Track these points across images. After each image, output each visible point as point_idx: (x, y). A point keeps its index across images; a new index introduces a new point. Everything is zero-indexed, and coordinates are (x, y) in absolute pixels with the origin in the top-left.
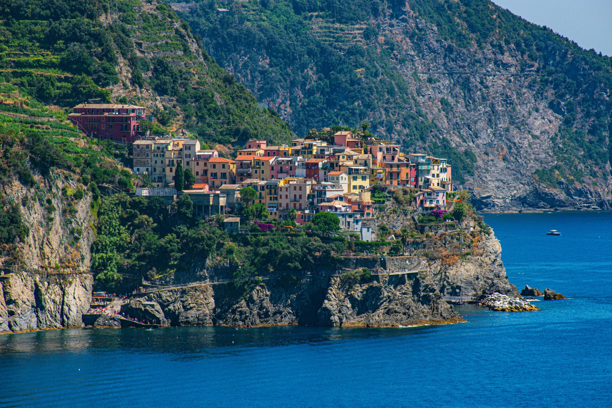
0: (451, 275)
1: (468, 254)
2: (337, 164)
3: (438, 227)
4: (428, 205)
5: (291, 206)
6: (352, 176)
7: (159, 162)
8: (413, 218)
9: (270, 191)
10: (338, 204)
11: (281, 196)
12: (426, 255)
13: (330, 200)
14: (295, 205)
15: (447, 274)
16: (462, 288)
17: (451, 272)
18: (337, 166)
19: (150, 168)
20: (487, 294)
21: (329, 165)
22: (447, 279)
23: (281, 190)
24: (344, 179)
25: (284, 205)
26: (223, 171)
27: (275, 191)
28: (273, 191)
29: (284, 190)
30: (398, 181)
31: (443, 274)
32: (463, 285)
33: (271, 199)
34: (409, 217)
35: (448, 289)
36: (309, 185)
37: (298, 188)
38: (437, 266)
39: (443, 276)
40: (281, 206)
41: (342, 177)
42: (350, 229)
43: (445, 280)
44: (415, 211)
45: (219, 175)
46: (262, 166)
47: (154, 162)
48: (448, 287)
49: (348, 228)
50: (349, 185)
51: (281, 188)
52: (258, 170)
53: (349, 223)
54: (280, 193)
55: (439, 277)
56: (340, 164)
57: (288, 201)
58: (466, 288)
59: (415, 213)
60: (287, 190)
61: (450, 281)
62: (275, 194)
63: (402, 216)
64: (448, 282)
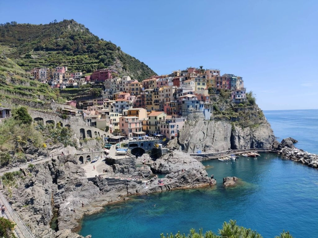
0: (257, 135)
1: (261, 123)
2: (189, 77)
3: (245, 109)
4: (238, 98)
5: (165, 100)
6: (197, 82)
7: (114, 86)
8: (231, 105)
9: (155, 93)
10: (190, 96)
11: (160, 95)
12: (240, 124)
13: (185, 94)
14: (167, 99)
15: (254, 135)
16: (264, 144)
17: (256, 134)
18: (189, 78)
19: (111, 89)
20: (281, 147)
21: (185, 78)
22: (254, 138)
23: (160, 92)
24: (193, 84)
25: (162, 100)
26: (137, 87)
27: (157, 93)
28: (156, 93)
29: (161, 92)
30: (221, 86)
31: (252, 135)
32: (264, 141)
33: (155, 97)
34: (228, 104)
35: (255, 144)
36: (174, 88)
37: (168, 91)
38: (247, 130)
39: (252, 137)
40: (160, 101)
41: (192, 83)
42: (197, 110)
43: (253, 139)
44: (231, 101)
45: (135, 89)
46: (153, 83)
47: (112, 86)
48: (255, 143)
49: (196, 110)
50: (196, 87)
51: (160, 91)
52: (151, 85)
53: (196, 106)
54: (160, 94)
55: (249, 137)
56: (191, 77)
57: (163, 98)
58: (266, 143)
59: (231, 102)
60: (163, 92)
61: (256, 139)
62: (157, 94)
63: (225, 104)
64: (255, 140)
